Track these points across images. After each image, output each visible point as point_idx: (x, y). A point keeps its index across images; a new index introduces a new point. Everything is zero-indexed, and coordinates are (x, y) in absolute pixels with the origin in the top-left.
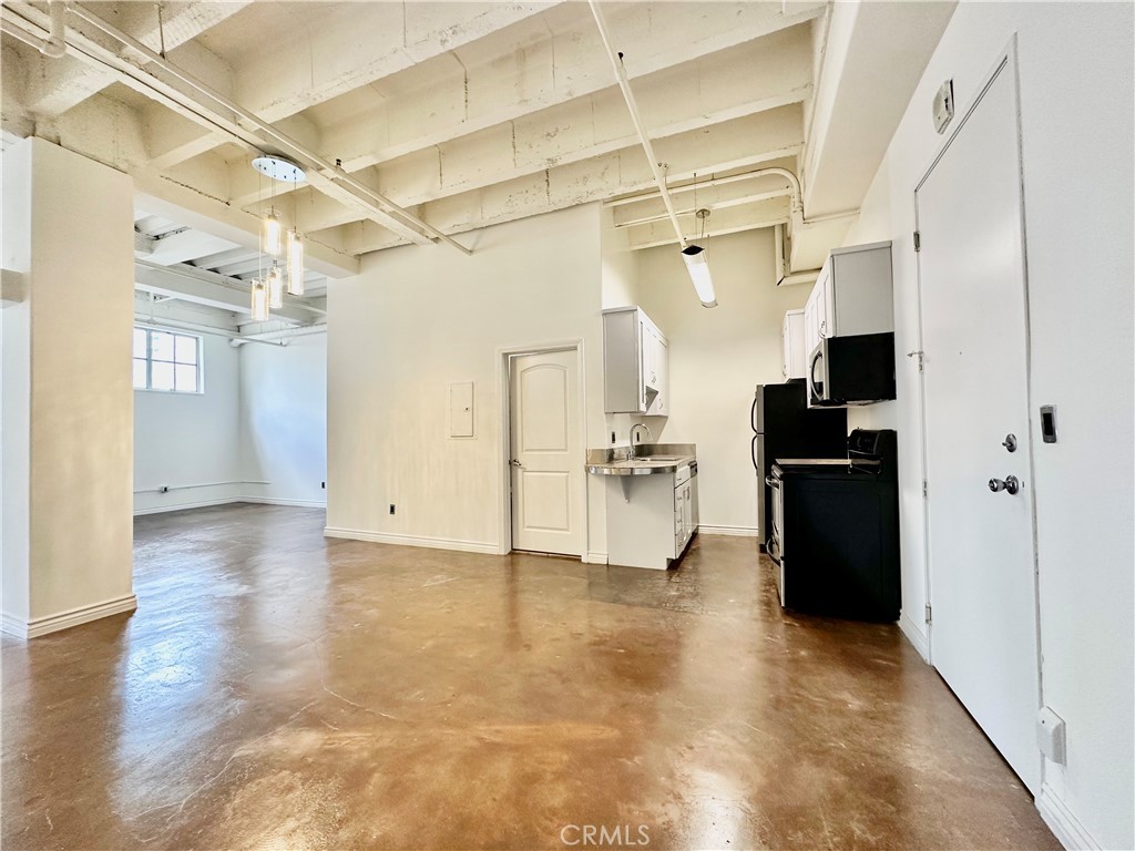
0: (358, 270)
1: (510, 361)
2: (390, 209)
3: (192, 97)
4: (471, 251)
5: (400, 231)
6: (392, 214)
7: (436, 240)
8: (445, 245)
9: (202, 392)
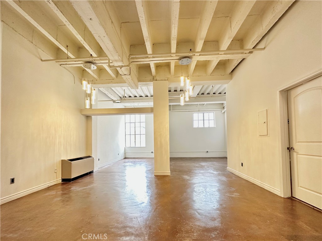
0: (231, 78)
1: (286, 93)
2: (223, 53)
3: (162, 57)
4: (264, 48)
5: (236, 58)
6: (225, 54)
7: (251, 52)
8: (256, 52)
9: (215, 127)
